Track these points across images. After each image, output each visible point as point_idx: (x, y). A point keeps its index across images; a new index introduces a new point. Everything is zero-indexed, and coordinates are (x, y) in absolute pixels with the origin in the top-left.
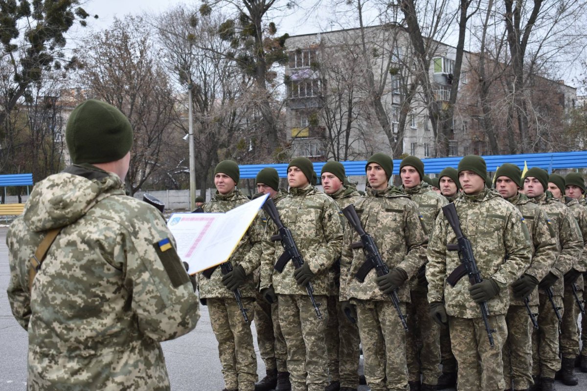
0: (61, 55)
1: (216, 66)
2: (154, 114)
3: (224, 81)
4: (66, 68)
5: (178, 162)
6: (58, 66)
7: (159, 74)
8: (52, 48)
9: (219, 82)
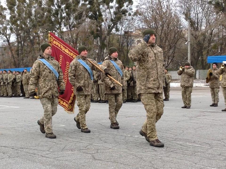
0: (131, 9)
1: (203, 10)
2: (173, 35)
3: (207, 17)
4: (134, 15)
5: (184, 58)
6: (130, 15)
7: (175, 15)
8: (127, 6)
9: (204, 18)
